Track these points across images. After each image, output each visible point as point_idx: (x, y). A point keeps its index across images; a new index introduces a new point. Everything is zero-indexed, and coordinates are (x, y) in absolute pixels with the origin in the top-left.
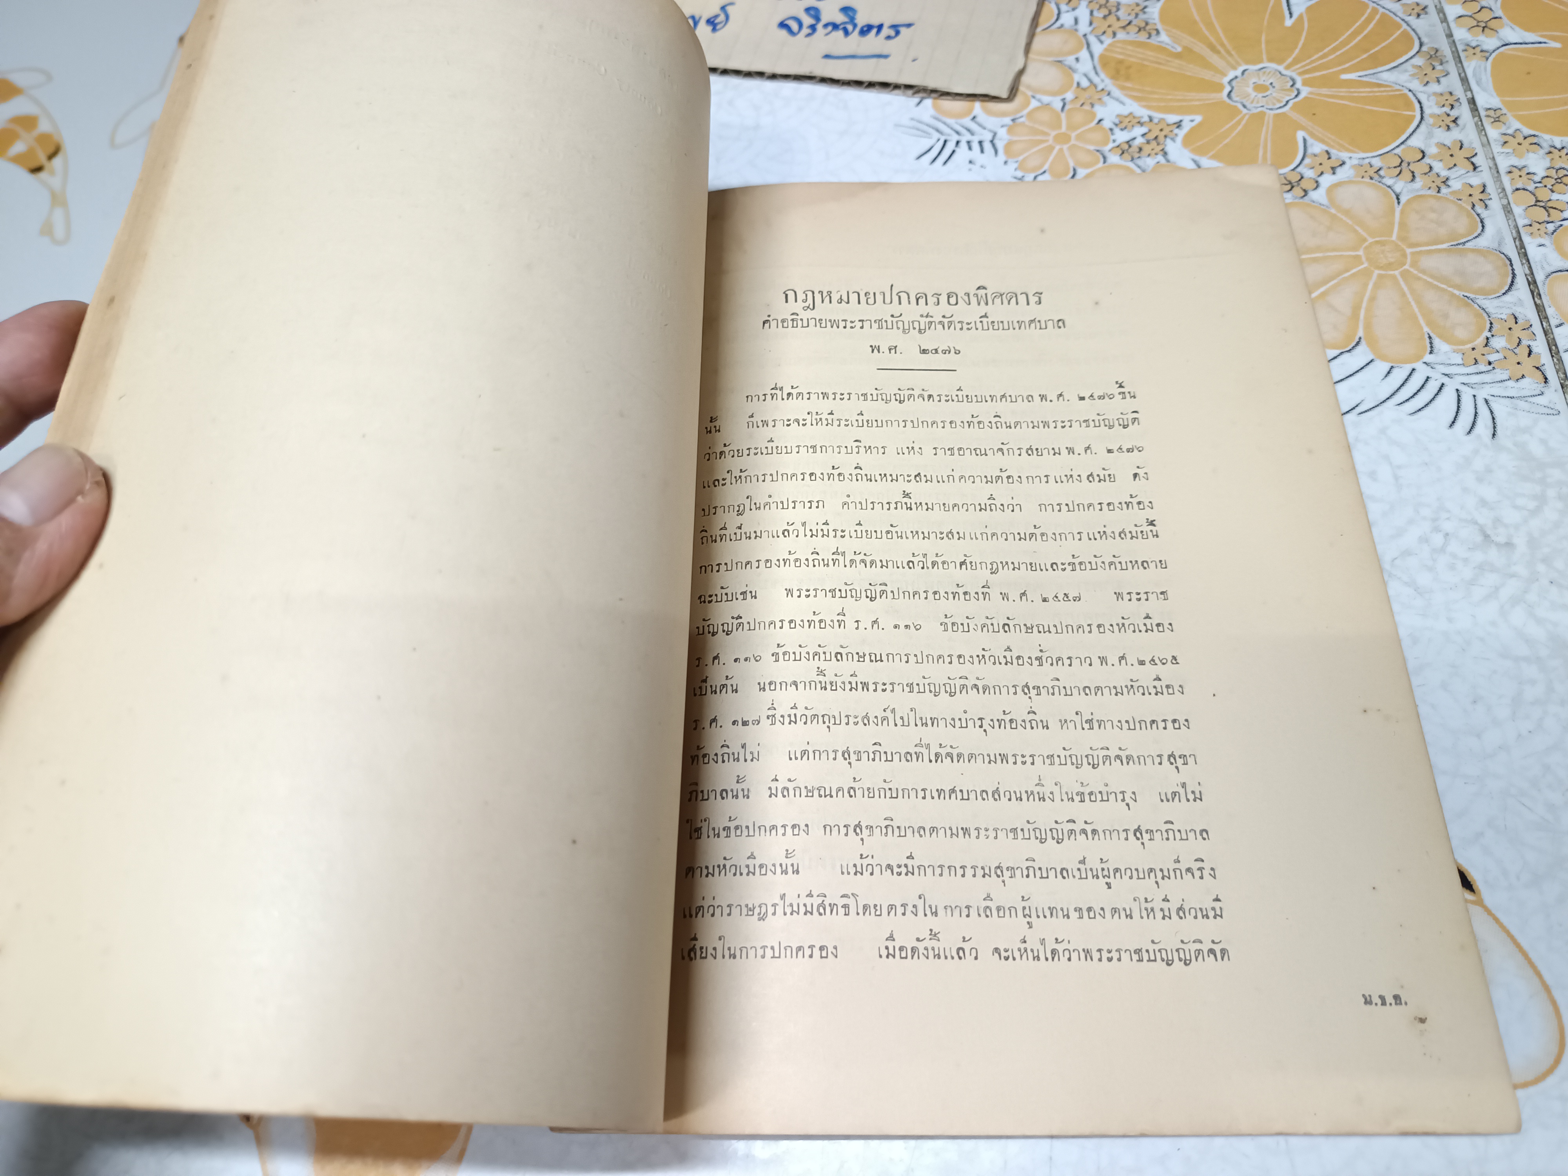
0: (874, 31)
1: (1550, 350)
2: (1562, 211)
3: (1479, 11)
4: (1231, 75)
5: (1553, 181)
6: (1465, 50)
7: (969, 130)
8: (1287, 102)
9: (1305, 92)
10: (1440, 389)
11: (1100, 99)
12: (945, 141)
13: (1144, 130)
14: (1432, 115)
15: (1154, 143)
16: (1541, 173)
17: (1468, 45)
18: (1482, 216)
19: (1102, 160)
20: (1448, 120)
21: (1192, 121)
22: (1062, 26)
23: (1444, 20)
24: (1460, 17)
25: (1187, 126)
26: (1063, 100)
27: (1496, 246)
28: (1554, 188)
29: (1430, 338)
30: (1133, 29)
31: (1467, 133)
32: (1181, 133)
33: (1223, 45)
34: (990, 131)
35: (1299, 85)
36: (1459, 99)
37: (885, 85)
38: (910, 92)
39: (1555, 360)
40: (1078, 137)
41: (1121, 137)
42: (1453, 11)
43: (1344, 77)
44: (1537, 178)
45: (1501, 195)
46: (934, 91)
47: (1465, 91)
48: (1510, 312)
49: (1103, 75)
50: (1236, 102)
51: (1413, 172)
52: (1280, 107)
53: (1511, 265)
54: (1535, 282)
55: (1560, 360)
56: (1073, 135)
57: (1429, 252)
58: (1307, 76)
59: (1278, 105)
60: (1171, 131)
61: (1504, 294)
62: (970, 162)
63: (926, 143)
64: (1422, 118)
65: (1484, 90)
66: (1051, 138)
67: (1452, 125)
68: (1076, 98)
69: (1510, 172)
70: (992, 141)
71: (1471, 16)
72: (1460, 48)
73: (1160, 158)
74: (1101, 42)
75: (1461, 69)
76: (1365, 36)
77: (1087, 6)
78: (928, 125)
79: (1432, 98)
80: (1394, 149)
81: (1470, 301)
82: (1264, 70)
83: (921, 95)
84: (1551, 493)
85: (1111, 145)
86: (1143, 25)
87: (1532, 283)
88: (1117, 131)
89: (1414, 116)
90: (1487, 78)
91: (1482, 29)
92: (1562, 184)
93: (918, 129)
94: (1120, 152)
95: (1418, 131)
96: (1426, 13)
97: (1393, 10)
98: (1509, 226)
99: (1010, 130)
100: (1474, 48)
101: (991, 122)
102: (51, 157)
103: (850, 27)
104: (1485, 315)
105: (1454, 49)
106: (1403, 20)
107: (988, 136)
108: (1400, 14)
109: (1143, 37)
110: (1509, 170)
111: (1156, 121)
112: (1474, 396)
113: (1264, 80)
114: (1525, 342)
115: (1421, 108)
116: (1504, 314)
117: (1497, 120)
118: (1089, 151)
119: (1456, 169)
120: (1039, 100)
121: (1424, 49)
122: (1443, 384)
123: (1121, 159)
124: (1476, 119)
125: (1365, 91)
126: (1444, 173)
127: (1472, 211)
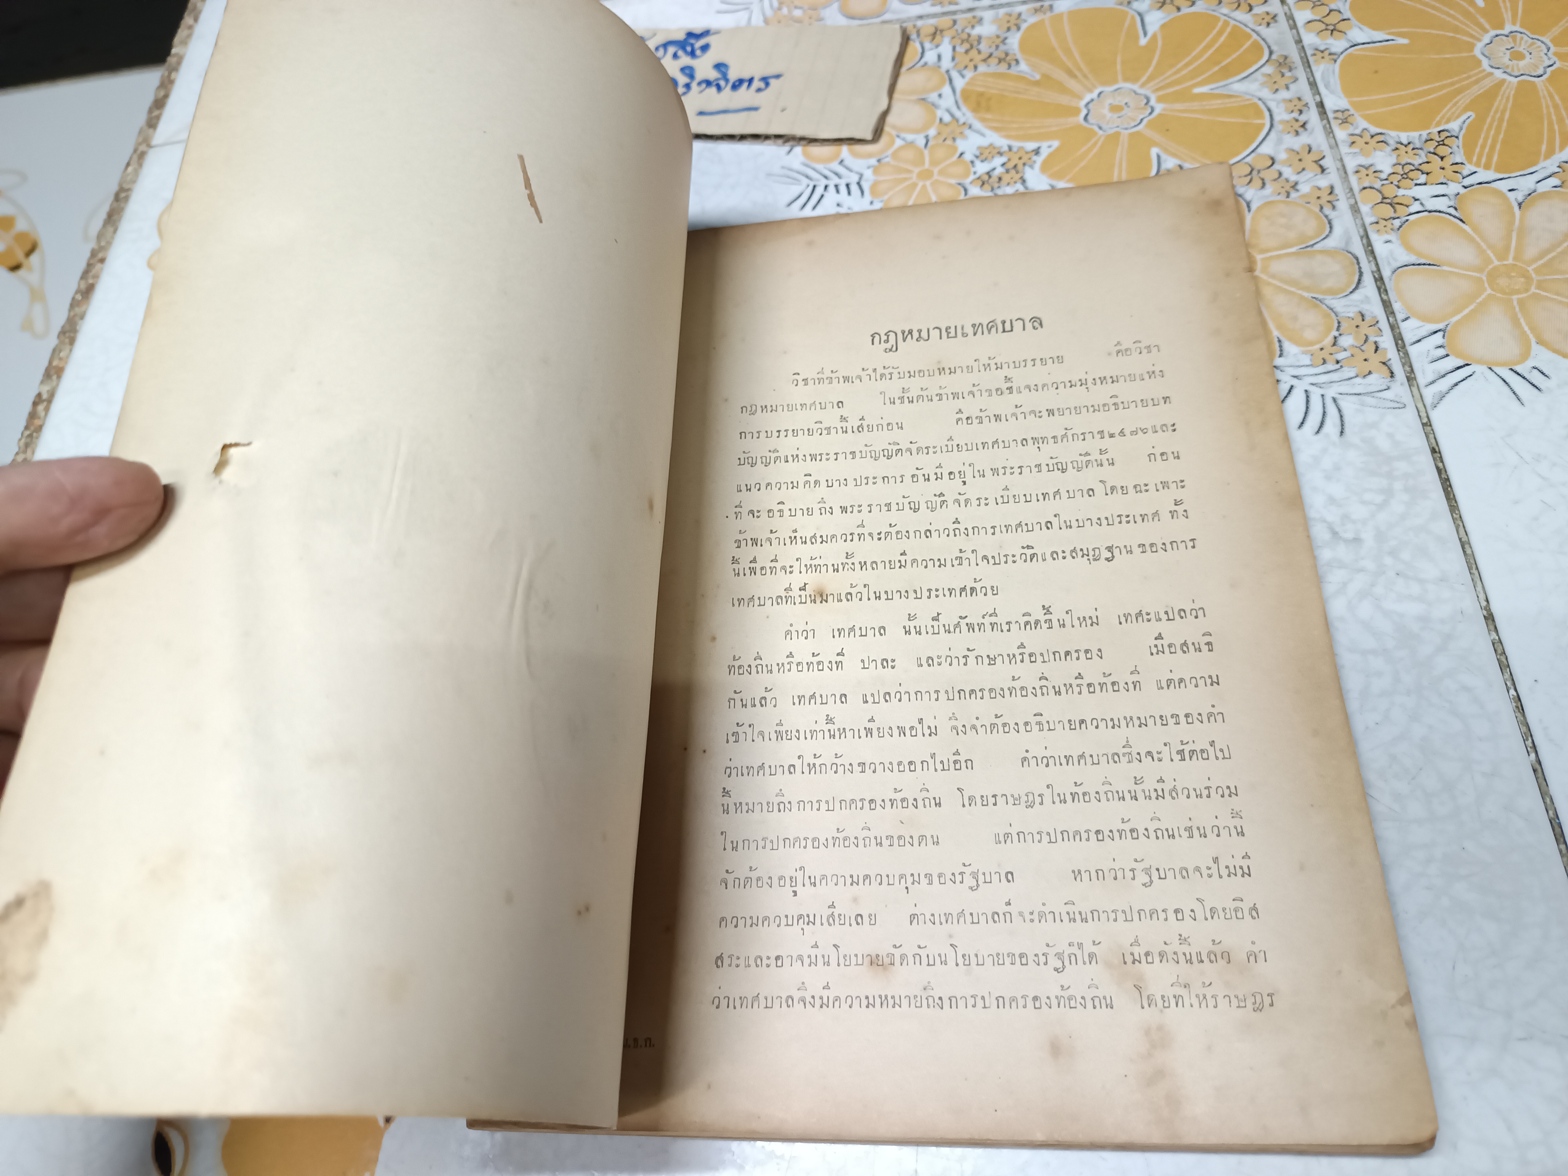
0: (746, 84)
1: (1397, 344)
2: (1407, 206)
3: (1328, 15)
4: (1088, 98)
5: (1399, 177)
6: (1314, 55)
7: (837, 174)
8: (1142, 120)
9: (1159, 108)
10: (1290, 391)
11: (961, 133)
12: (815, 187)
13: (1003, 159)
14: (1282, 122)
15: (1013, 172)
16: (1387, 170)
17: (1317, 49)
18: (1330, 217)
19: (963, 192)
20: (1297, 126)
21: (1050, 147)
22: (926, 64)
23: (1294, 26)
24: (1309, 22)
25: (1045, 152)
26: (927, 137)
27: (1342, 245)
28: (1401, 184)
29: (1280, 341)
30: (993, 61)
31: (1316, 137)
32: (1039, 160)
33: (1080, 69)
34: (857, 173)
35: (1153, 102)
36: (1307, 103)
37: (756, 137)
38: (780, 141)
39: (1401, 354)
40: (941, 172)
41: (982, 168)
42: (1302, 16)
43: (1197, 90)
44: (1384, 176)
45: (1349, 195)
46: (802, 139)
47: (1314, 95)
48: (1356, 309)
49: (964, 108)
50: (1092, 124)
51: (1263, 180)
52: (1135, 126)
53: (1358, 263)
54: (1381, 279)
55: (1407, 354)
56: (936, 170)
57: (1279, 257)
58: (1161, 93)
59: (1133, 124)
60: (1030, 159)
61: (1351, 292)
62: (838, 205)
63: (796, 190)
64: (1272, 126)
65: (1332, 92)
66: (914, 176)
67: (1301, 130)
68: (939, 134)
69: (1357, 172)
70: (859, 184)
71: (1320, 21)
72: (1309, 52)
73: (1020, 187)
74: (963, 76)
75: (1310, 74)
76: (1217, 50)
77: (950, 43)
78: (798, 172)
79: (1282, 105)
80: (1244, 158)
81: (1319, 302)
82: (1119, 90)
83: (791, 143)
84: (1398, 486)
85: (972, 177)
86: (1003, 56)
87: (1379, 280)
88: (978, 163)
89: (1263, 125)
90: (1335, 81)
91: (1330, 32)
92: (1408, 180)
93: (788, 177)
94: (981, 183)
95: (1269, 138)
96: (1276, 21)
97: (1244, 21)
98: (1356, 225)
99: (876, 170)
100: (1322, 52)
101: (858, 164)
102: (29, 253)
103: (722, 83)
104: (1333, 315)
105: (1303, 55)
106: (1253, 30)
107: (854, 178)
108: (1251, 25)
109: (1003, 68)
110: (1356, 169)
111: (1015, 149)
112: (1323, 395)
113: (1119, 100)
114: (1372, 339)
115: (1271, 116)
116: (1352, 312)
117: (1345, 121)
118: (950, 185)
119: (1304, 173)
120: (904, 139)
121: (1274, 57)
122: (1292, 387)
123: (981, 190)
124: (1325, 121)
125: (1216, 103)
126: (1293, 178)
127: (1320, 213)
